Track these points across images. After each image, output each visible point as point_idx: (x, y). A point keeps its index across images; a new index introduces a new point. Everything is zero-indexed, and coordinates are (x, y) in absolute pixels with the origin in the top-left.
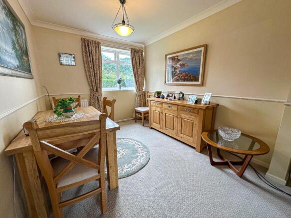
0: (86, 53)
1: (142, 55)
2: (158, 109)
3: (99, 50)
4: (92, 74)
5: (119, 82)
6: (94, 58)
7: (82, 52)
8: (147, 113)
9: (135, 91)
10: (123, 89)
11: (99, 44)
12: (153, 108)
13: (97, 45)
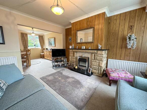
0: (22, 37)
1: (43, 37)
2: (46, 53)
3: (27, 36)
4: (25, 43)
5: (35, 45)
6: (25, 38)
7: (21, 37)
8: (43, 55)
9: (41, 48)
10: (36, 48)
11: (27, 34)
12: (45, 53)
13: (26, 34)
